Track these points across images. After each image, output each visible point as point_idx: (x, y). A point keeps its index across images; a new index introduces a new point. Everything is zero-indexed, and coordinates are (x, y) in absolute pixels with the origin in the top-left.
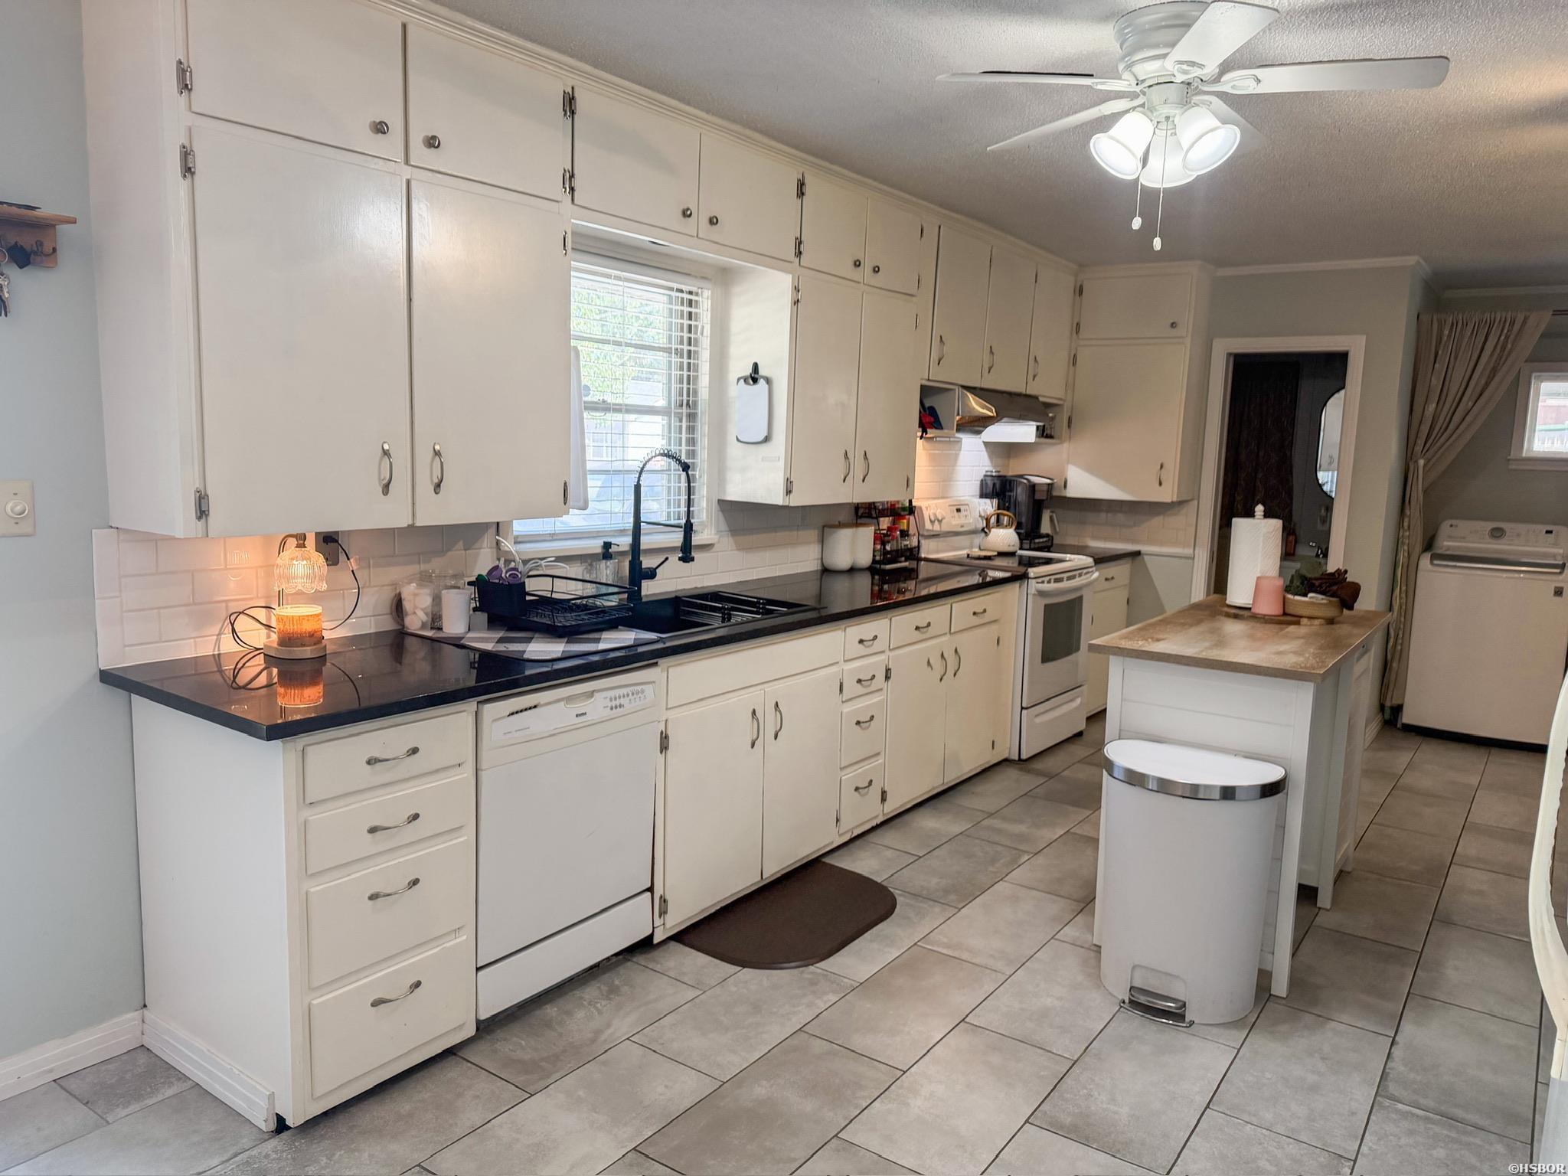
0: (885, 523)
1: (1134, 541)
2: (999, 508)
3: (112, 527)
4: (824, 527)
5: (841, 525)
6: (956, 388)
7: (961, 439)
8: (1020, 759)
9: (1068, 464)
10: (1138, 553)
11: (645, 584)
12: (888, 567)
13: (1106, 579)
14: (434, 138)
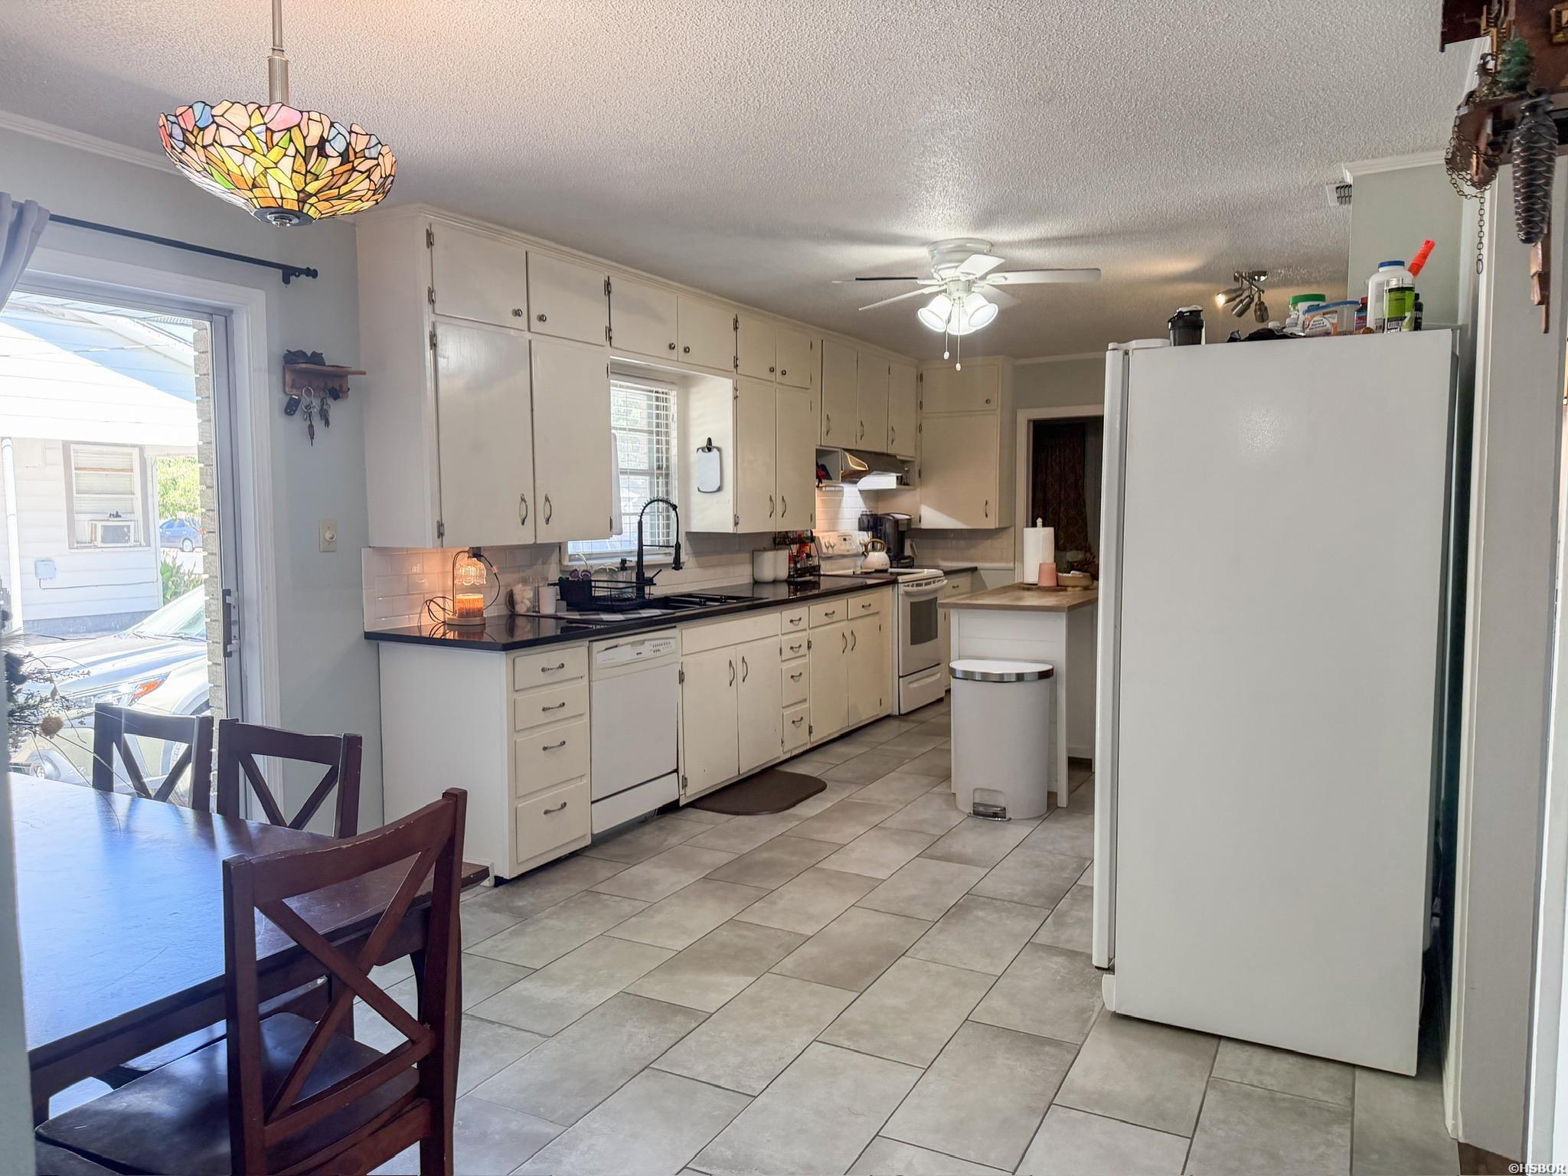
0: (795, 548)
1: (972, 560)
2: (873, 537)
3: (370, 547)
4: (753, 551)
5: (765, 550)
6: (839, 450)
7: (843, 487)
8: (900, 714)
9: (921, 503)
10: (975, 569)
11: (647, 590)
12: (799, 579)
13: (954, 587)
14: (543, 316)
